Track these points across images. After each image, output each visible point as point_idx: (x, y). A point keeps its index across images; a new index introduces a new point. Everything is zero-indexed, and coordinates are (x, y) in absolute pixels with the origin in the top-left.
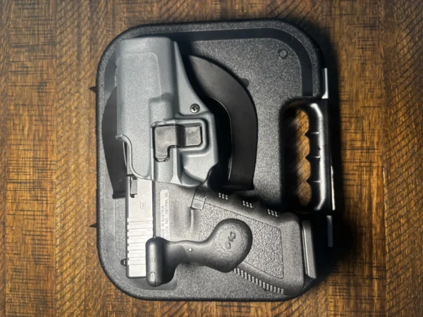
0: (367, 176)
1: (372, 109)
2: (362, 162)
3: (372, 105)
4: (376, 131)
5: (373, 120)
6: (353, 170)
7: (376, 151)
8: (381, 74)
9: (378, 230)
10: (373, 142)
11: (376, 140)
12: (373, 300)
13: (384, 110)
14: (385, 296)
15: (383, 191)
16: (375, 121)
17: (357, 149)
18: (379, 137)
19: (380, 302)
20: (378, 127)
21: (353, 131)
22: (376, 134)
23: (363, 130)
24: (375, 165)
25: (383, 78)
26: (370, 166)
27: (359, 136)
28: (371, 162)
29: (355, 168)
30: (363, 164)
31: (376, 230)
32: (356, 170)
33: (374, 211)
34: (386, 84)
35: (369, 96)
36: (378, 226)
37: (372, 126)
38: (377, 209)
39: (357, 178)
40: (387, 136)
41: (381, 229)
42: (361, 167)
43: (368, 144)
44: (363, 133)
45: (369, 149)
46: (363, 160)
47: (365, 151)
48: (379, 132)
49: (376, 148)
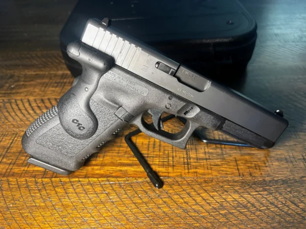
0: (158, 163)
1: (236, 168)
2: (173, 158)
3: (239, 167)
4: (210, 171)
5: (223, 169)
6: (164, 150)
7: (187, 171)
8: (281, 177)
9: (97, 172)
10: (196, 168)
11: (200, 171)
12: (25, 166)
13: (237, 179)
14: (24, 177)
15: (141, 177)
16: (223, 171)
17: (187, 154)
18: (204, 174)
19: (20, 172)
20: (215, 173)
21: (207, 150)
22: (206, 171)
23: (209, 159)
24: (170, 169)
25: (275, 179)
26: (169, 165)
27: (202, 155)
28: (173, 166)
29: (167, 152)
30: (171, 158)
31: (97, 170)
32: (164, 153)
33: (119, 168)
34: (270, 181)
35: (249, 165)
36: (102, 172)
37: (215, 168)
38: (121, 171)
39: (155, 153)
40: (205, 182)
41: (97, 174)
42: (168, 157)
43: (194, 164)
44: (206, 159)
45: (188, 164)
46: (175, 159)
47: (186, 161)
48: (209, 174)
49: (190, 171)
